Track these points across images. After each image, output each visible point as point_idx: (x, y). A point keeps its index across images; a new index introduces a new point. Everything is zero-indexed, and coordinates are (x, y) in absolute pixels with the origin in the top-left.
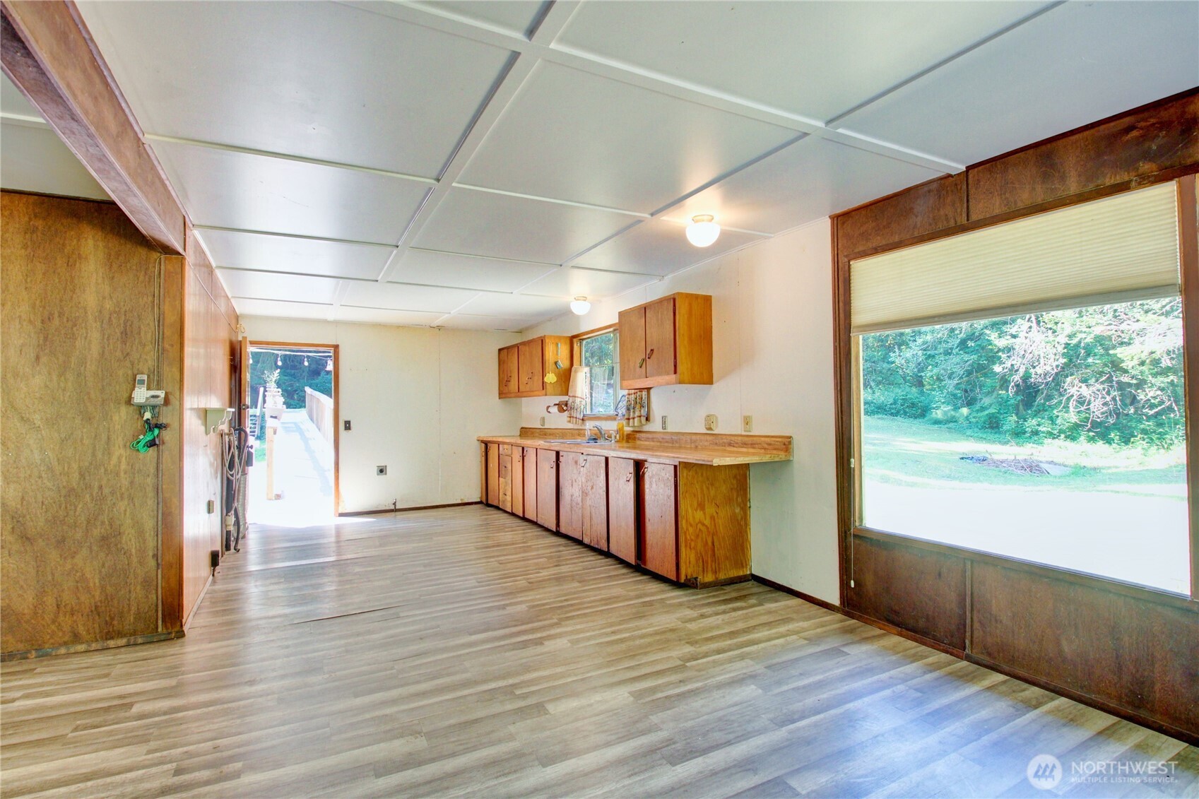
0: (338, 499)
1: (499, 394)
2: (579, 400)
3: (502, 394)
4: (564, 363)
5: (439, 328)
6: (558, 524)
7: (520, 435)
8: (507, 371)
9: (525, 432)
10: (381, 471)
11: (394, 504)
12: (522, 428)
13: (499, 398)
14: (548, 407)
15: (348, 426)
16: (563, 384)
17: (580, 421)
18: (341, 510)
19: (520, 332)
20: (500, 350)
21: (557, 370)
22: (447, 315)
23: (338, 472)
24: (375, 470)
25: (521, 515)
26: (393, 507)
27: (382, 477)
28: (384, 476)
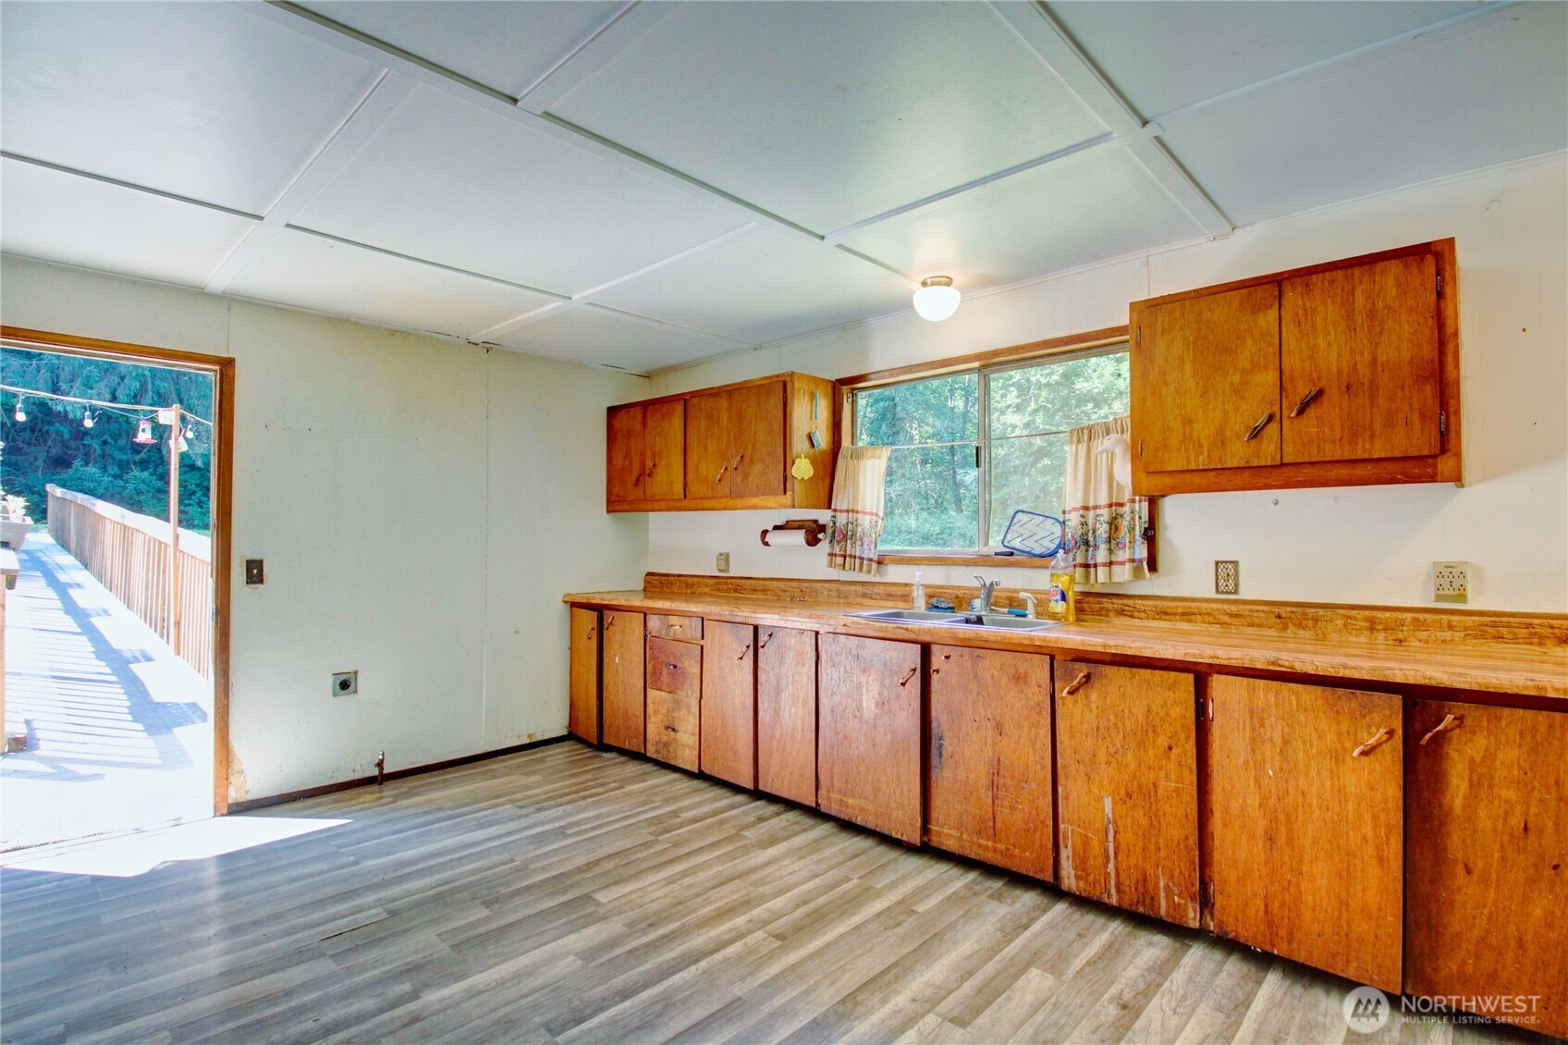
0: (228, 767)
1: (609, 501)
2: (868, 518)
3: (615, 503)
4: (823, 440)
5: (488, 346)
6: (925, 829)
7: (644, 590)
8: (643, 455)
9: (658, 583)
10: (345, 685)
11: (380, 765)
12: (649, 574)
13: (608, 512)
14: (765, 533)
15: (255, 572)
16: (820, 482)
17: (874, 566)
18: (234, 795)
19: (648, 376)
20: (613, 412)
21: (811, 451)
22: (557, 304)
23: (227, 696)
24: (329, 683)
25: (749, 784)
26: (376, 772)
27: (346, 699)
28: (352, 696)
